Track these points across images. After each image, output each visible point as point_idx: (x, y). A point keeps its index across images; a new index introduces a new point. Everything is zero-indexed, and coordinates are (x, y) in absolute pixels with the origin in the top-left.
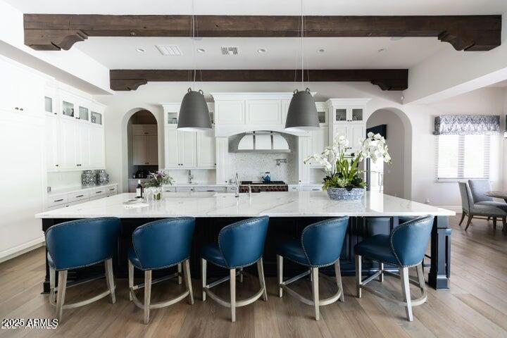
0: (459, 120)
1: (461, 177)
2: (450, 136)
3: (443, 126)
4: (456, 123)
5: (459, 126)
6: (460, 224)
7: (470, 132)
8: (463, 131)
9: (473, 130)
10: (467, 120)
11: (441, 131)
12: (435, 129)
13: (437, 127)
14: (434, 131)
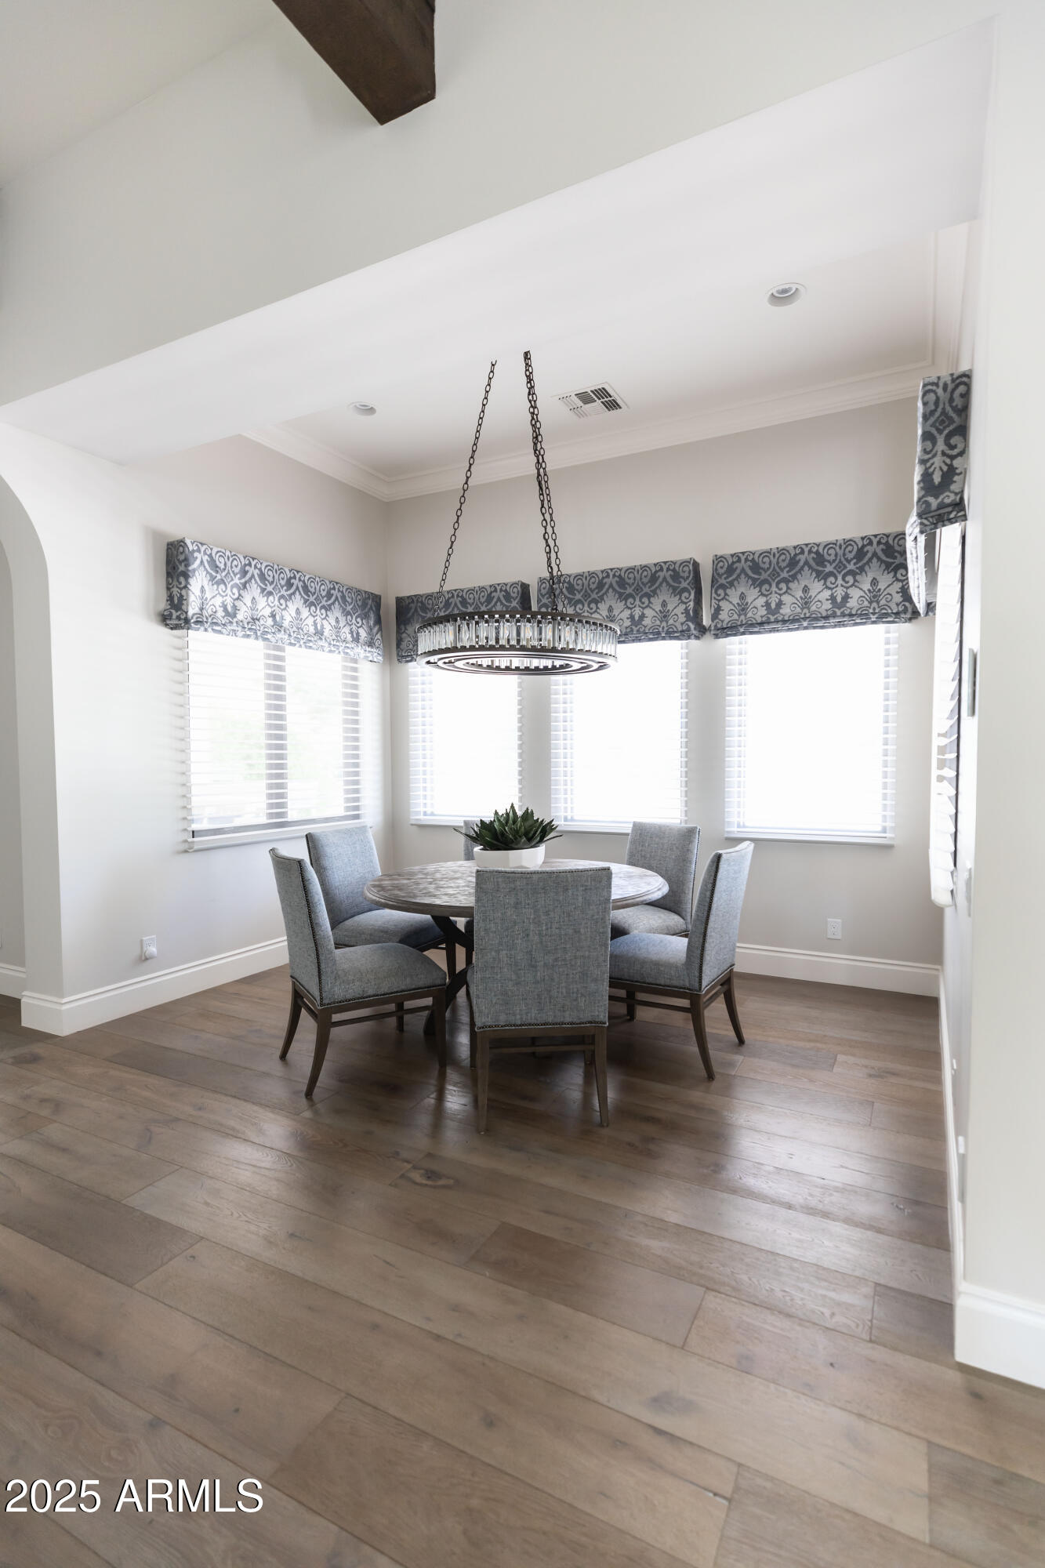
0: (262, 576)
1: (279, 821)
2: (232, 639)
3: (200, 589)
4: (254, 590)
5: (264, 606)
6: (283, 1056)
7: (299, 637)
8: (278, 626)
9: (312, 630)
10: (289, 585)
11: (192, 609)
12: (170, 598)
13: (175, 591)
14: (163, 605)
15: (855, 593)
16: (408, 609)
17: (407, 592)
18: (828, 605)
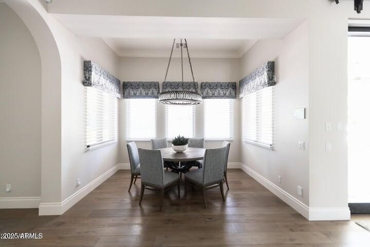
0: (103, 73)
3: (93, 75)
10: (107, 76)
11: (92, 81)
12: (85, 77)
13: (87, 75)
14: (83, 79)
15: (227, 93)
16: (127, 85)
17: (126, 81)
18: (223, 94)
